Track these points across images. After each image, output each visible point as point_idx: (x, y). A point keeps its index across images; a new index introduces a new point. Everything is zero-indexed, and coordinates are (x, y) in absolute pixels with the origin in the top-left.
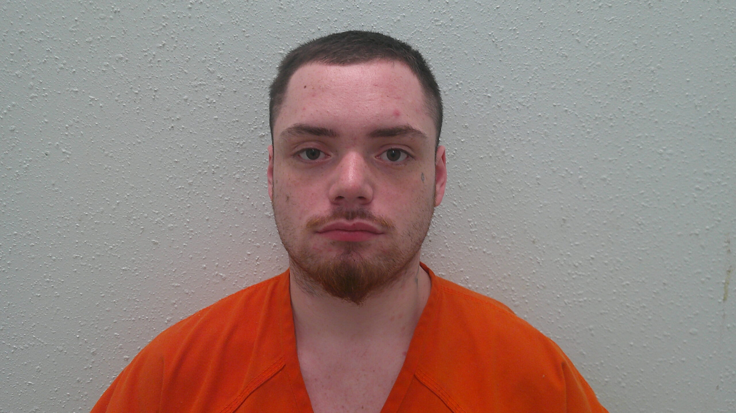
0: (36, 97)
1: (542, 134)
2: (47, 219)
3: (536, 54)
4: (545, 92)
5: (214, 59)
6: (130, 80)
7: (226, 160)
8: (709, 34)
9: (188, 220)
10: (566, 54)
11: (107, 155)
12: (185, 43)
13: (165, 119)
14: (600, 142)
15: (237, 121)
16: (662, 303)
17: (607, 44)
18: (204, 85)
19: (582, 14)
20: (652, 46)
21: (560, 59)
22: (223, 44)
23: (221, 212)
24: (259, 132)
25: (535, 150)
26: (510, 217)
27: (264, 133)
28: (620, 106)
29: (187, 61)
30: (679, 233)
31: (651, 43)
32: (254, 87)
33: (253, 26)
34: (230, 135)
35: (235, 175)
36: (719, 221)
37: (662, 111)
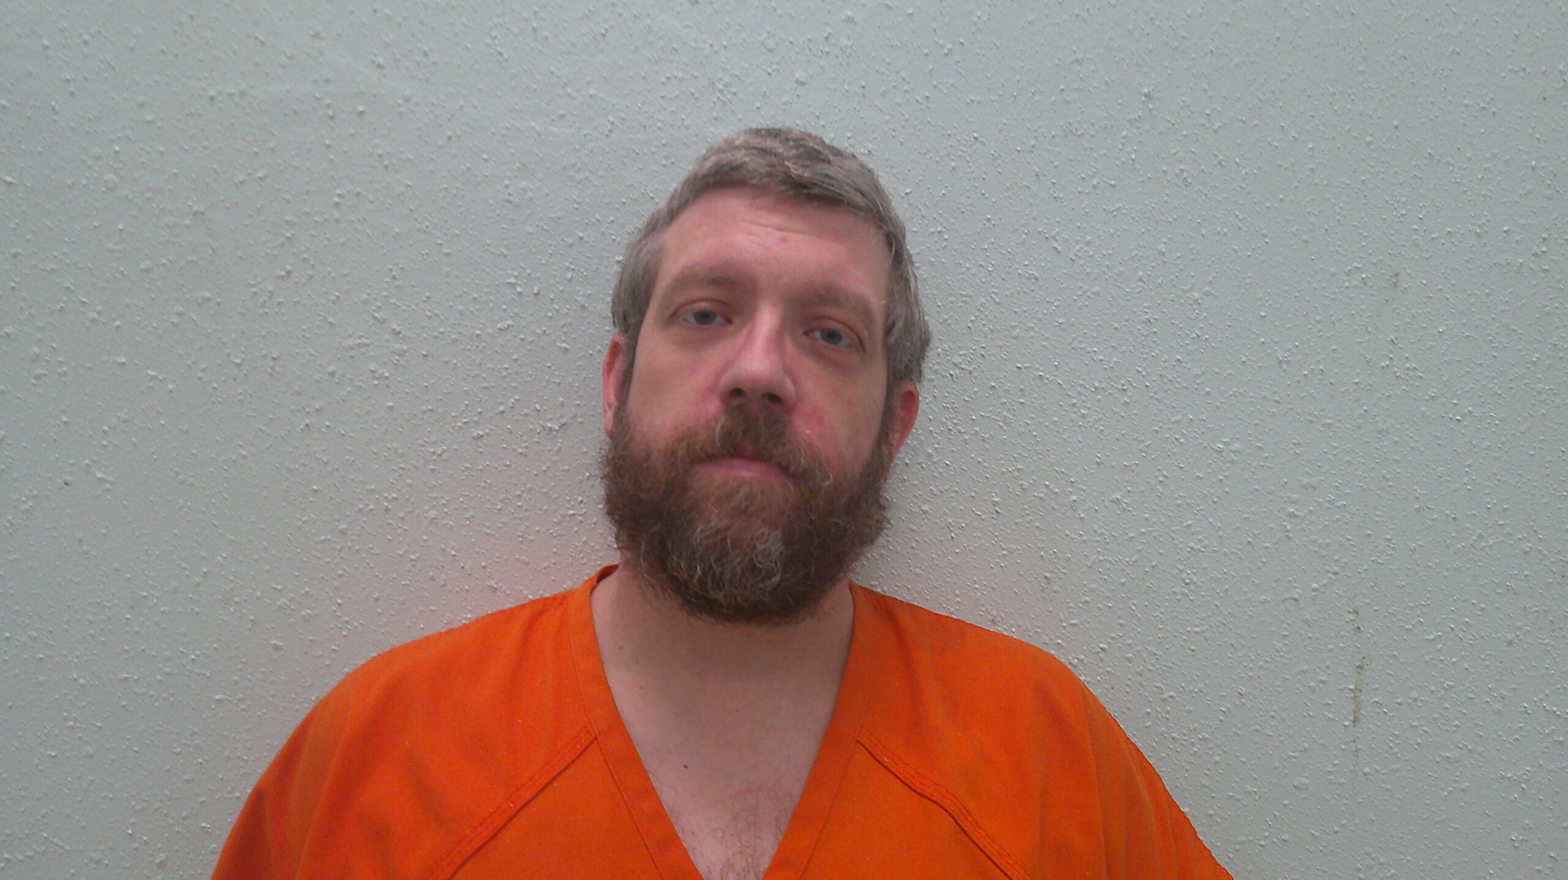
0: (45, 375)
1: (998, 421)
2: (69, 607)
3: (982, 275)
4: (1001, 344)
5: (386, 297)
6: (225, 340)
7: (410, 485)
8: (1297, 230)
9: (339, 601)
10: (1036, 274)
11: (182, 482)
12: (330, 269)
13: (292, 411)
14: (1106, 432)
15: (431, 410)
16: (1238, 731)
17: (1110, 254)
18: (367, 345)
19: (1062, 200)
20: (1193, 254)
21: (1024, 283)
22: (402, 269)
23: (403, 583)
24: (473, 430)
25: (988, 450)
26: (949, 575)
27: (481, 430)
28: (1139, 366)
29: (334, 302)
30: (1263, 598)
31: (1191, 250)
32: (462, 347)
33: (457, 235)
34: (417, 436)
35: (427, 511)
36: (1336, 574)
37: (1217, 373)
